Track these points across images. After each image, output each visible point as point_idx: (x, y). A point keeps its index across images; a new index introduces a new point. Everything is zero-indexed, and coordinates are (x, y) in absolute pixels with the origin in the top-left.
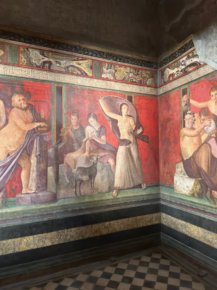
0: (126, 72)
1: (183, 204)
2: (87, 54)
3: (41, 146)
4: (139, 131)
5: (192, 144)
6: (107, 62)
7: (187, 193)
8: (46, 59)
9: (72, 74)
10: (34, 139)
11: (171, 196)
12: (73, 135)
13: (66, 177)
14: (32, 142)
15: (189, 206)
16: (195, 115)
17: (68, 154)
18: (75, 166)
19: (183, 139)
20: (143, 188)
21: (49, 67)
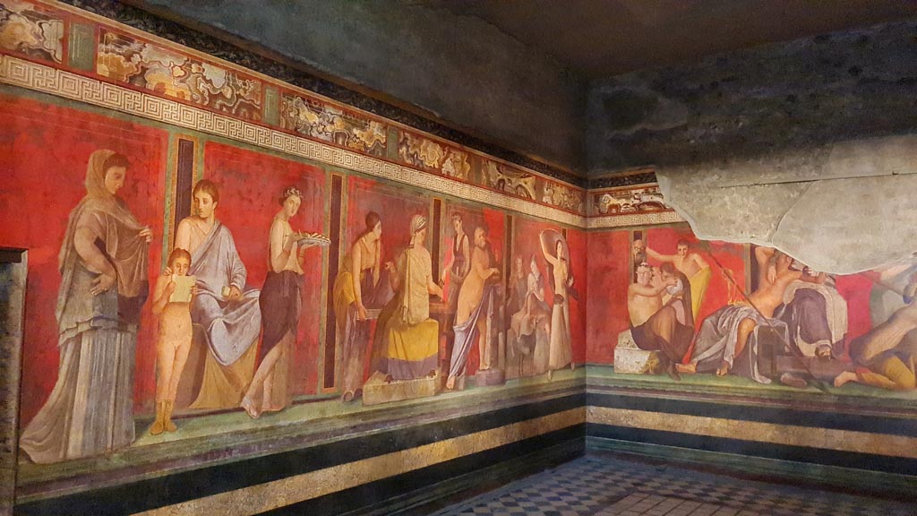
0: (562, 194)
1: (629, 386)
2: (533, 169)
4: (571, 283)
5: (648, 306)
7: (637, 372)
8: (501, 177)
9: (521, 197)
10: (490, 292)
11: (608, 379)
12: (519, 288)
13: (512, 349)
14: (488, 296)
15: (639, 388)
16: (654, 269)
17: (514, 315)
18: (519, 332)
19: (633, 299)
20: (573, 369)
21: (503, 188)
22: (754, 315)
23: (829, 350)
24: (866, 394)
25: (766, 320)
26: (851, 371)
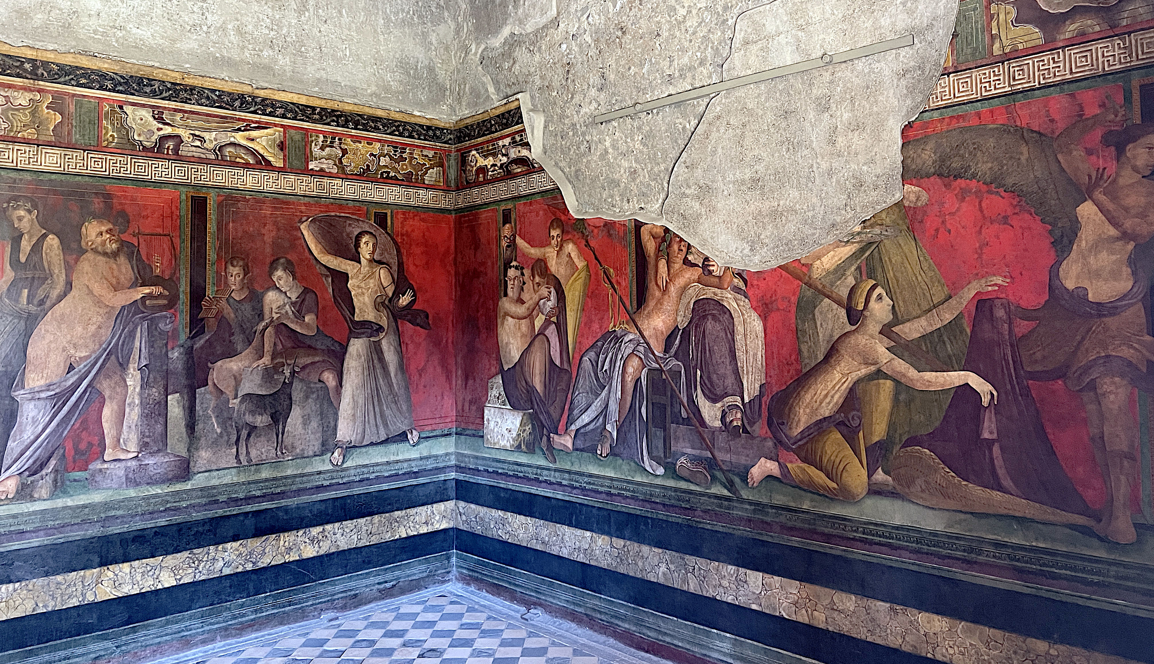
0: (372, 155)
1: (500, 471)
2: (270, 114)
3: (151, 345)
4: (404, 300)
5: (519, 334)
6: (321, 132)
7: (508, 446)
8: (167, 130)
9: (233, 164)
10: (136, 328)
11: (477, 458)
12: (232, 315)
13: (214, 420)
14: (132, 335)
15: (511, 473)
16: (525, 271)
17: (219, 363)
18: (237, 391)
19: (503, 323)
20: (412, 442)
21: (176, 150)
22: (641, 349)
23: (739, 415)
24: (792, 504)
25: (657, 360)
26: (771, 459)
